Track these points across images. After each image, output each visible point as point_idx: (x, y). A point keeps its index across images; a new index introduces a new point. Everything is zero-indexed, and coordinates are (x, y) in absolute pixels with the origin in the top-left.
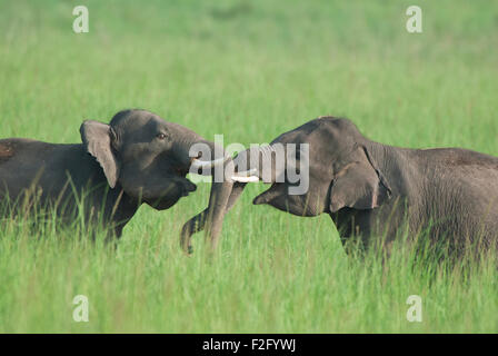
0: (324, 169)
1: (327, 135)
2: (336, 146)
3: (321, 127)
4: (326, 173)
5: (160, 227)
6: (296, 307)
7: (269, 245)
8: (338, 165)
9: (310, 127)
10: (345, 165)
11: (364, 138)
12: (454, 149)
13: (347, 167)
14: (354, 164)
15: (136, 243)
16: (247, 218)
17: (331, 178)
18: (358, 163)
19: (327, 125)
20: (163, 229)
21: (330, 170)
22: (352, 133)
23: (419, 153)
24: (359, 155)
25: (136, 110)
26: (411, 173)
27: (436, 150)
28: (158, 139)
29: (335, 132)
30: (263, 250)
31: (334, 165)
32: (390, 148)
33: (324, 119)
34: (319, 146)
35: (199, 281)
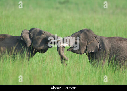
0: (85, 42)
1: (86, 34)
2: (88, 37)
3: (84, 32)
4: (85, 43)
5: (46, 57)
6: (80, 78)
7: (73, 62)
8: (88, 42)
9: (81, 31)
10: (90, 41)
11: (95, 34)
12: (118, 37)
13: (90, 42)
14: (92, 41)
15: (39, 61)
16: (68, 55)
17: (87, 45)
18: (93, 41)
19: (85, 31)
20: (47, 58)
21: (86, 43)
22: (92, 33)
23: (109, 38)
24: (94, 39)
25: (36, 28)
26: (106, 43)
27: (114, 37)
28: (42, 35)
29: (88, 33)
30: (72, 63)
31: (87, 42)
32: (101, 37)
33: (85, 29)
34: (84, 36)
35: (56, 71)
